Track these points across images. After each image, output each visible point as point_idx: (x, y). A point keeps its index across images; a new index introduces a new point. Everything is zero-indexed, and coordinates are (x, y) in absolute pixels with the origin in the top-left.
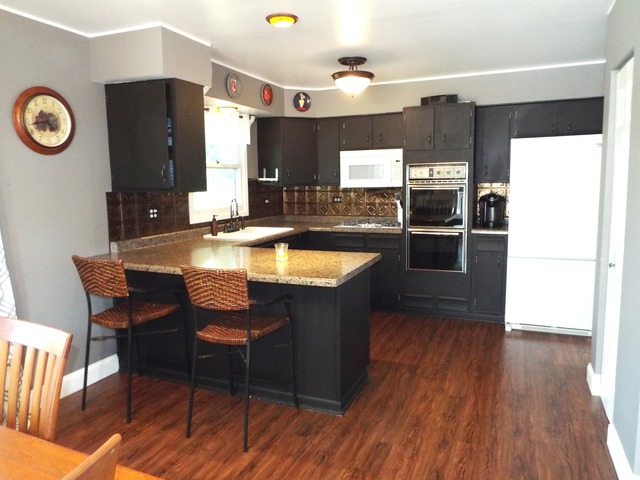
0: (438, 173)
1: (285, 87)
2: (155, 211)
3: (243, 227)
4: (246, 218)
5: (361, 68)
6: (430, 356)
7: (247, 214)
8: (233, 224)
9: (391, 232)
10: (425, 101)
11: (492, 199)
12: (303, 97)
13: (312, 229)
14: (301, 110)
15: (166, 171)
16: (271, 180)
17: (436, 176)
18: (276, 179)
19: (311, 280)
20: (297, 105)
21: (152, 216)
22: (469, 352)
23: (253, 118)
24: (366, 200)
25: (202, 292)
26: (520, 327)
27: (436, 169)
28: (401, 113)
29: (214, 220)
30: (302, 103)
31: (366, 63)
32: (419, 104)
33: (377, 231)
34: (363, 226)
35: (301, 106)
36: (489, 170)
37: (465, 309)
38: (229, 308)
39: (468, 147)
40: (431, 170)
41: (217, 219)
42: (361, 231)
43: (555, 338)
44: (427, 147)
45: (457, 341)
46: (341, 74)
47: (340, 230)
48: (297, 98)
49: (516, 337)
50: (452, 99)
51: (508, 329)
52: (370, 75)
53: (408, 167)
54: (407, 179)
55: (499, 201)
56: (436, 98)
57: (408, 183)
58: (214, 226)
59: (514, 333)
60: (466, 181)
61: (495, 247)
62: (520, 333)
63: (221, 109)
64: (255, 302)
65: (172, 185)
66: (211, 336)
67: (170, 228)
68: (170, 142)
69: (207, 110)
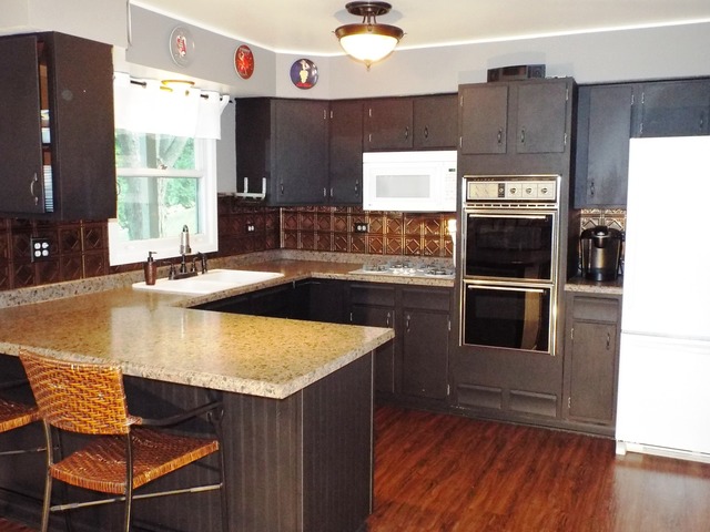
0: (513, 191)
1: (278, 51)
2: (45, 245)
3: (204, 269)
4: (210, 256)
5: (381, 20)
6: (482, 497)
7: (216, 249)
8: (185, 265)
9: (436, 283)
10: (494, 75)
11: (601, 236)
12: (305, 66)
13: (316, 275)
14: (302, 87)
15: (40, 184)
16: (255, 195)
17: (508, 196)
18: (263, 195)
19: (243, 383)
20: (296, 80)
21: (38, 254)
22: (547, 492)
23: (226, 99)
24: (404, 230)
25: (52, 401)
26: (640, 449)
27: (509, 185)
28: (456, 94)
29: (150, 259)
30: (304, 75)
31: (391, 11)
32: (484, 79)
33: (416, 282)
34: (396, 272)
35: (304, 81)
36: (597, 188)
37: (553, 413)
38: (95, 431)
39: (560, 149)
40: (502, 187)
41: (155, 257)
42: (390, 281)
43: (697, 470)
44: (497, 149)
45: (532, 470)
46: (350, 30)
47: (358, 278)
48: (297, 66)
49: (632, 465)
50: (536, 72)
51: (620, 451)
52: (396, 32)
53: (464, 181)
54: (464, 199)
55: (613, 238)
56: (511, 71)
57: (464, 205)
58: (150, 269)
59: (630, 458)
60: (557, 206)
61: (602, 315)
62: (640, 459)
63: (168, 85)
64: (140, 421)
65: (50, 206)
66: (71, 474)
67: (72, 273)
68: (46, 135)
69: (144, 84)
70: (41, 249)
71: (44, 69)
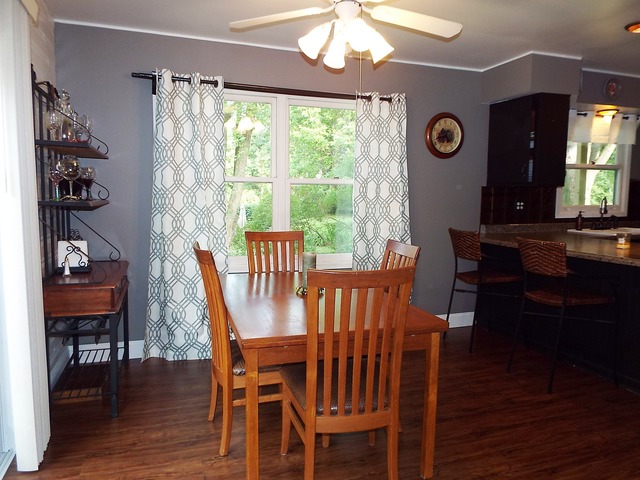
2: (522, 204)
3: (616, 227)
7: (625, 215)
8: (603, 223)
15: (526, 169)
21: (518, 208)
29: (580, 215)
38: (550, 274)
41: (585, 215)
58: (579, 222)
63: (601, 113)
64: (572, 272)
65: (530, 180)
66: (535, 296)
67: (534, 220)
68: (532, 145)
69: (585, 115)
70: (520, 206)
71: (533, 113)
